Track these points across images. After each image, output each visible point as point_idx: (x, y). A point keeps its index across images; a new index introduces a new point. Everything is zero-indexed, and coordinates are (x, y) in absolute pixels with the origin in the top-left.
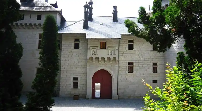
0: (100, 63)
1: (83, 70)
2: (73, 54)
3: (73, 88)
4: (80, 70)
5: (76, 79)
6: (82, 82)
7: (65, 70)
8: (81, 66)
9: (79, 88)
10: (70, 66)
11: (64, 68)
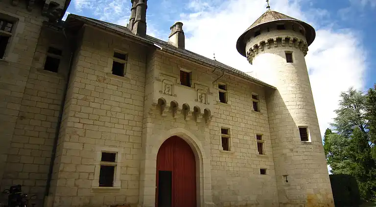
0: (175, 119)
1: (130, 133)
2: (109, 86)
3: (100, 186)
4: (124, 132)
5: (109, 157)
6: (127, 167)
7: (80, 126)
8: (126, 122)
9: (117, 184)
10: (96, 117)
11: (78, 120)
